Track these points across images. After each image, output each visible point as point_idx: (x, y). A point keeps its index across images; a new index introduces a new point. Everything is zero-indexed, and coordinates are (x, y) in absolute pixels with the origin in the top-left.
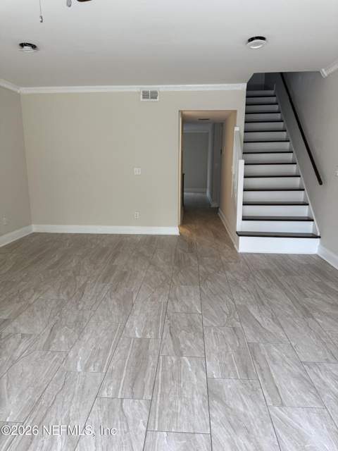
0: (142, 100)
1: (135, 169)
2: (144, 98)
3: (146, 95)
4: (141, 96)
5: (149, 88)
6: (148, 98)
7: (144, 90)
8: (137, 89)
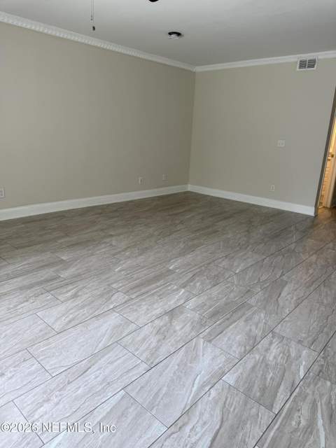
0: (298, 69)
1: (279, 142)
2: (300, 68)
3: (303, 64)
4: (298, 65)
5: (307, 56)
6: (305, 67)
7: (301, 59)
8: (295, 59)
